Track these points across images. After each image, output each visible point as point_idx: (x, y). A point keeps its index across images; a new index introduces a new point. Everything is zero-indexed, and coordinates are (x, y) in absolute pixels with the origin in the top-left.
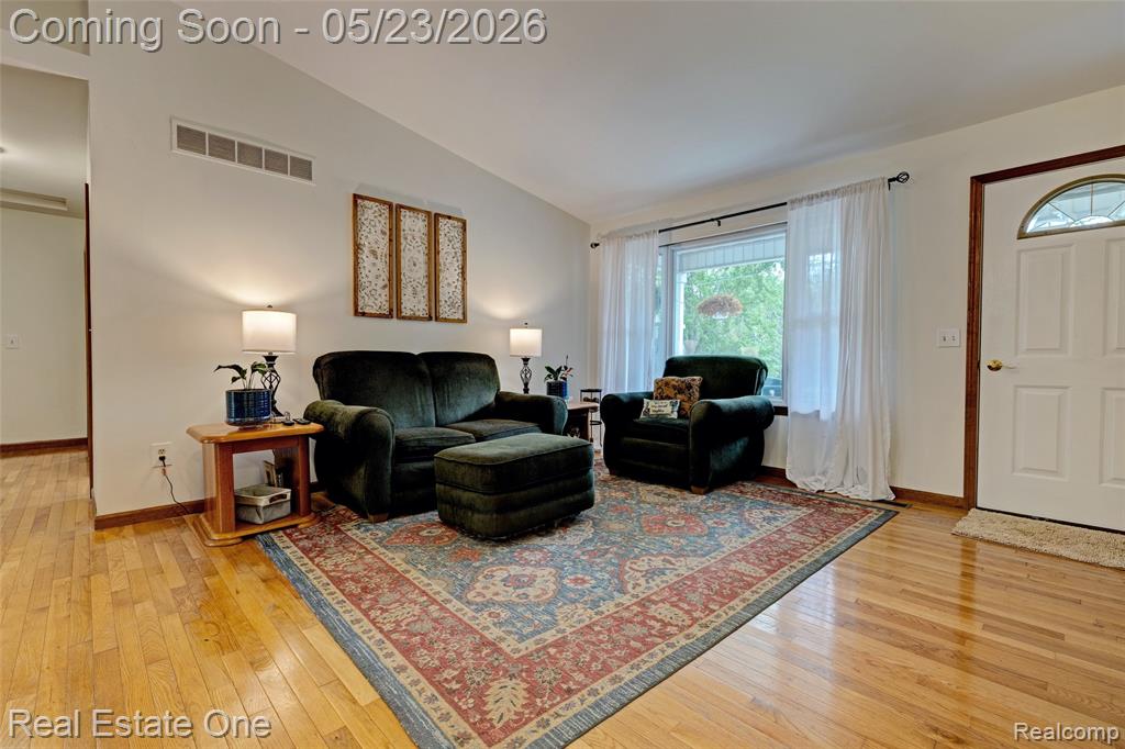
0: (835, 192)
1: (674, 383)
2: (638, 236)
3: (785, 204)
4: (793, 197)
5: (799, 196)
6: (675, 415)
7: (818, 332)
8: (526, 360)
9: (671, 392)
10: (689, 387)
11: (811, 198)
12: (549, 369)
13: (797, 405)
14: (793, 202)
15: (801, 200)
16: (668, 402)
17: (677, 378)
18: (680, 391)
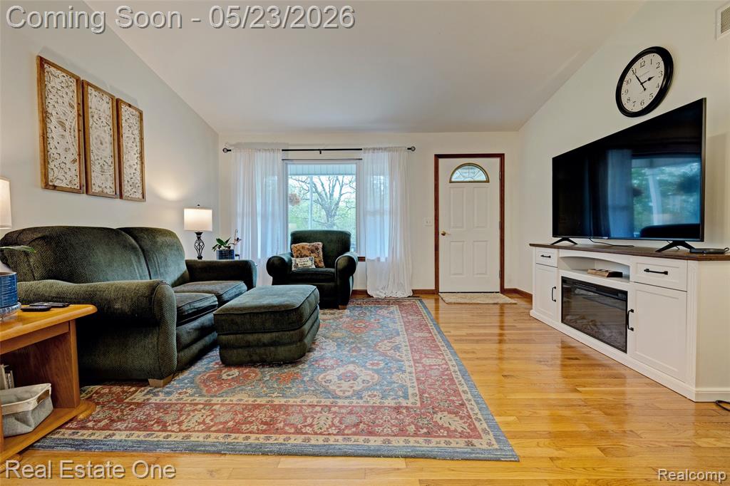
0: (385, 149)
1: (307, 247)
2: (265, 150)
3: (361, 149)
4: (365, 147)
5: (369, 147)
6: (314, 267)
7: (378, 218)
8: (199, 234)
9: (307, 253)
10: (317, 249)
11: (374, 149)
12: (219, 240)
13: (369, 256)
14: (365, 149)
15: (369, 149)
16: (308, 258)
17: (308, 244)
18: (313, 252)
